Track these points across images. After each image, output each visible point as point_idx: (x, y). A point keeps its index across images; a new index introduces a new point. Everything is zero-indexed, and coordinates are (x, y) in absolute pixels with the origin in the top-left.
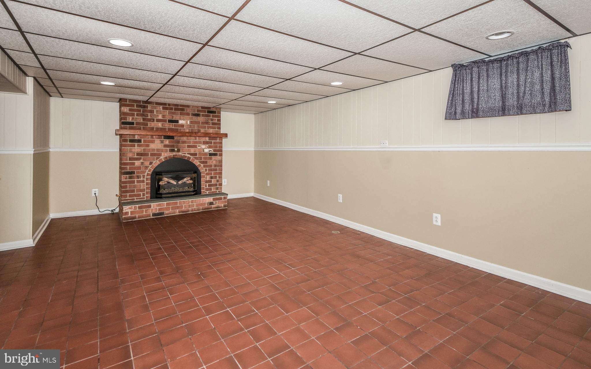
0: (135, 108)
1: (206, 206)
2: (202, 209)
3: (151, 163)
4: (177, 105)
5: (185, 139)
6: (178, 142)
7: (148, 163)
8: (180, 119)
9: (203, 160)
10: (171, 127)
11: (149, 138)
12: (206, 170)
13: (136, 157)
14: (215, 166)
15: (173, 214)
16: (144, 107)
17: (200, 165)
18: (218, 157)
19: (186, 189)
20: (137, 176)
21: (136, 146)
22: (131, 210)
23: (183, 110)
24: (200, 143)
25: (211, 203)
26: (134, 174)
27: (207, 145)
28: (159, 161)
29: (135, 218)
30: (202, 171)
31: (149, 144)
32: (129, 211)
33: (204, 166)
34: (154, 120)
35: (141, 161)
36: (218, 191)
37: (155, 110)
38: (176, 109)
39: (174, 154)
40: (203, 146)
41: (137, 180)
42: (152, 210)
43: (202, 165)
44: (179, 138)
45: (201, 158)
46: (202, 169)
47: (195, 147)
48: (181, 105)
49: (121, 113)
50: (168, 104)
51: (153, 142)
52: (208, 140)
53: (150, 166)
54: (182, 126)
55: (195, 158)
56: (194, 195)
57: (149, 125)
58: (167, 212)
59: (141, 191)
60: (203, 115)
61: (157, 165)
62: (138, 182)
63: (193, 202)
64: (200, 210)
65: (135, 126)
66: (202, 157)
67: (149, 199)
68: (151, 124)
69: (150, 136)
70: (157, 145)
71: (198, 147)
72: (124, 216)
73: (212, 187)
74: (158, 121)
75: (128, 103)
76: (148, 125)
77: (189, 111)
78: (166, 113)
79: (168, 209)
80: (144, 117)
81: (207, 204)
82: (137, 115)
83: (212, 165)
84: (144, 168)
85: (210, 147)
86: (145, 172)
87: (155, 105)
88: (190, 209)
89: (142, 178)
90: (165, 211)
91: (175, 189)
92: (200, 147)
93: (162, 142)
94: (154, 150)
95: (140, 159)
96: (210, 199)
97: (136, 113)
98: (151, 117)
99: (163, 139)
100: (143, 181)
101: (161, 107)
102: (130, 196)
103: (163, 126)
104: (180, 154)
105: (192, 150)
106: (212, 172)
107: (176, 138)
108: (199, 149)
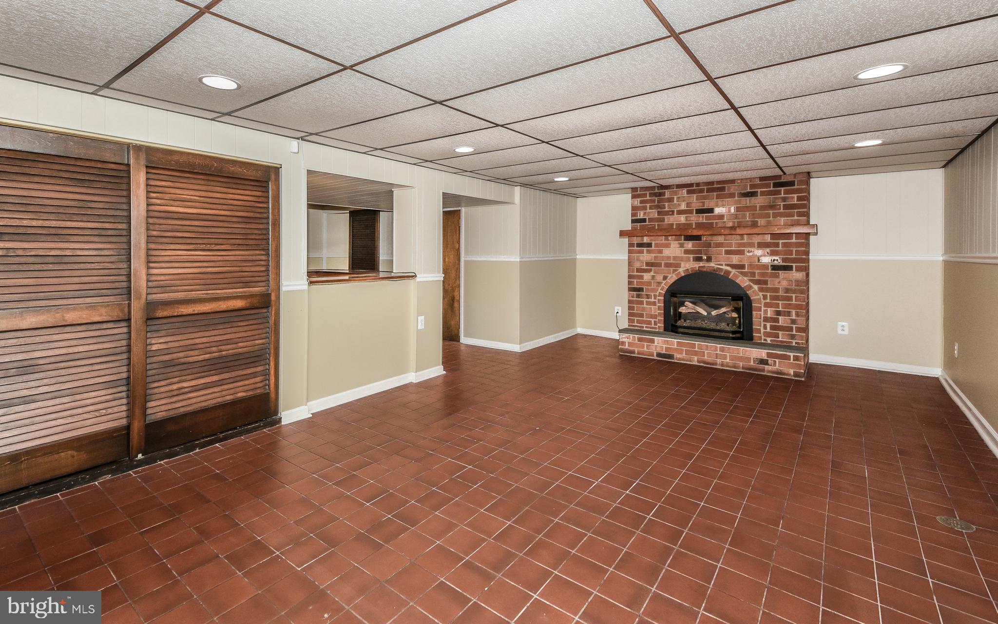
0: (648, 198)
1: (752, 363)
2: (743, 368)
3: (665, 278)
4: (712, 183)
5: (720, 239)
6: (709, 245)
7: (662, 278)
8: (717, 206)
9: (757, 278)
10: (701, 220)
11: (661, 240)
12: (765, 297)
13: (645, 267)
14: (787, 290)
15: (687, 361)
16: (660, 194)
17: (750, 287)
18: (794, 274)
19: (723, 326)
20: (647, 295)
21: (645, 251)
22: (628, 340)
23: (722, 189)
24: (752, 245)
25: (763, 362)
26: (643, 291)
27: (768, 250)
28: (677, 275)
29: (633, 352)
30: (755, 297)
31: (662, 250)
32: (626, 340)
33: (761, 290)
34: (673, 212)
35: (652, 273)
36: (794, 342)
37: (675, 197)
38: (709, 191)
39: (701, 264)
40: (759, 252)
41: (646, 301)
42: (656, 348)
43: (756, 287)
44: (709, 238)
45: (753, 274)
46: (755, 293)
47: (741, 253)
48: (719, 182)
49: (634, 208)
50: (696, 183)
51: (668, 246)
52: (769, 240)
53: (664, 282)
54: (721, 217)
55: (742, 273)
56: (733, 339)
57: (666, 220)
58: (678, 356)
59: (651, 318)
60: (763, 194)
61: (673, 281)
62: (649, 303)
63: (723, 350)
64: (738, 369)
65: (647, 223)
66: (755, 272)
67: (662, 330)
68: (669, 220)
69: (664, 237)
70: (674, 249)
71: (748, 254)
72: (620, 347)
73: (780, 333)
74: (680, 212)
75: (639, 193)
76: (664, 221)
77: (733, 189)
78: (692, 199)
79: (680, 352)
80: (659, 210)
81: (754, 361)
82: (650, 208)
83: (779, 288)
84: (655, 284)
85: (773, 253)
86: (657, 290)
87: (675, 189)
88: (719, 361)
89: (653, 298)
90: (675, 354)
91: (703, 322)
92: (751, 254)
93: (682, 246)
94: (669, 258)
95: (650, 271)
96: (763, 353)
97: (648, 205)
98: (670, 208)
99: (683, 241)
100: (654, 304)
101: (685, 191)
102: (638, 322)
103: (687, 220)
104: (712, 264)
105: (735, 259)
106: (780, 302)
107: (704, 238)
108: (750, 257)
